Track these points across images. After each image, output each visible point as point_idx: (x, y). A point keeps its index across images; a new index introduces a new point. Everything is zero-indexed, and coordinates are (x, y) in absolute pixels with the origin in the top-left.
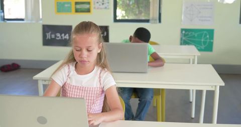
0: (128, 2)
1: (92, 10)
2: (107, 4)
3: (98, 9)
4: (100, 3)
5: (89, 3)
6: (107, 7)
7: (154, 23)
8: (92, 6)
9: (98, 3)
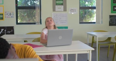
0: (23, 14)
1: (4, 18)
2: (12, 15)
3: (7, 17)
4: (8, 15)
5: (2, 15)
6: (13, 17)
7: (38, 24)
8: (4, 16)
9: (7, 14)
